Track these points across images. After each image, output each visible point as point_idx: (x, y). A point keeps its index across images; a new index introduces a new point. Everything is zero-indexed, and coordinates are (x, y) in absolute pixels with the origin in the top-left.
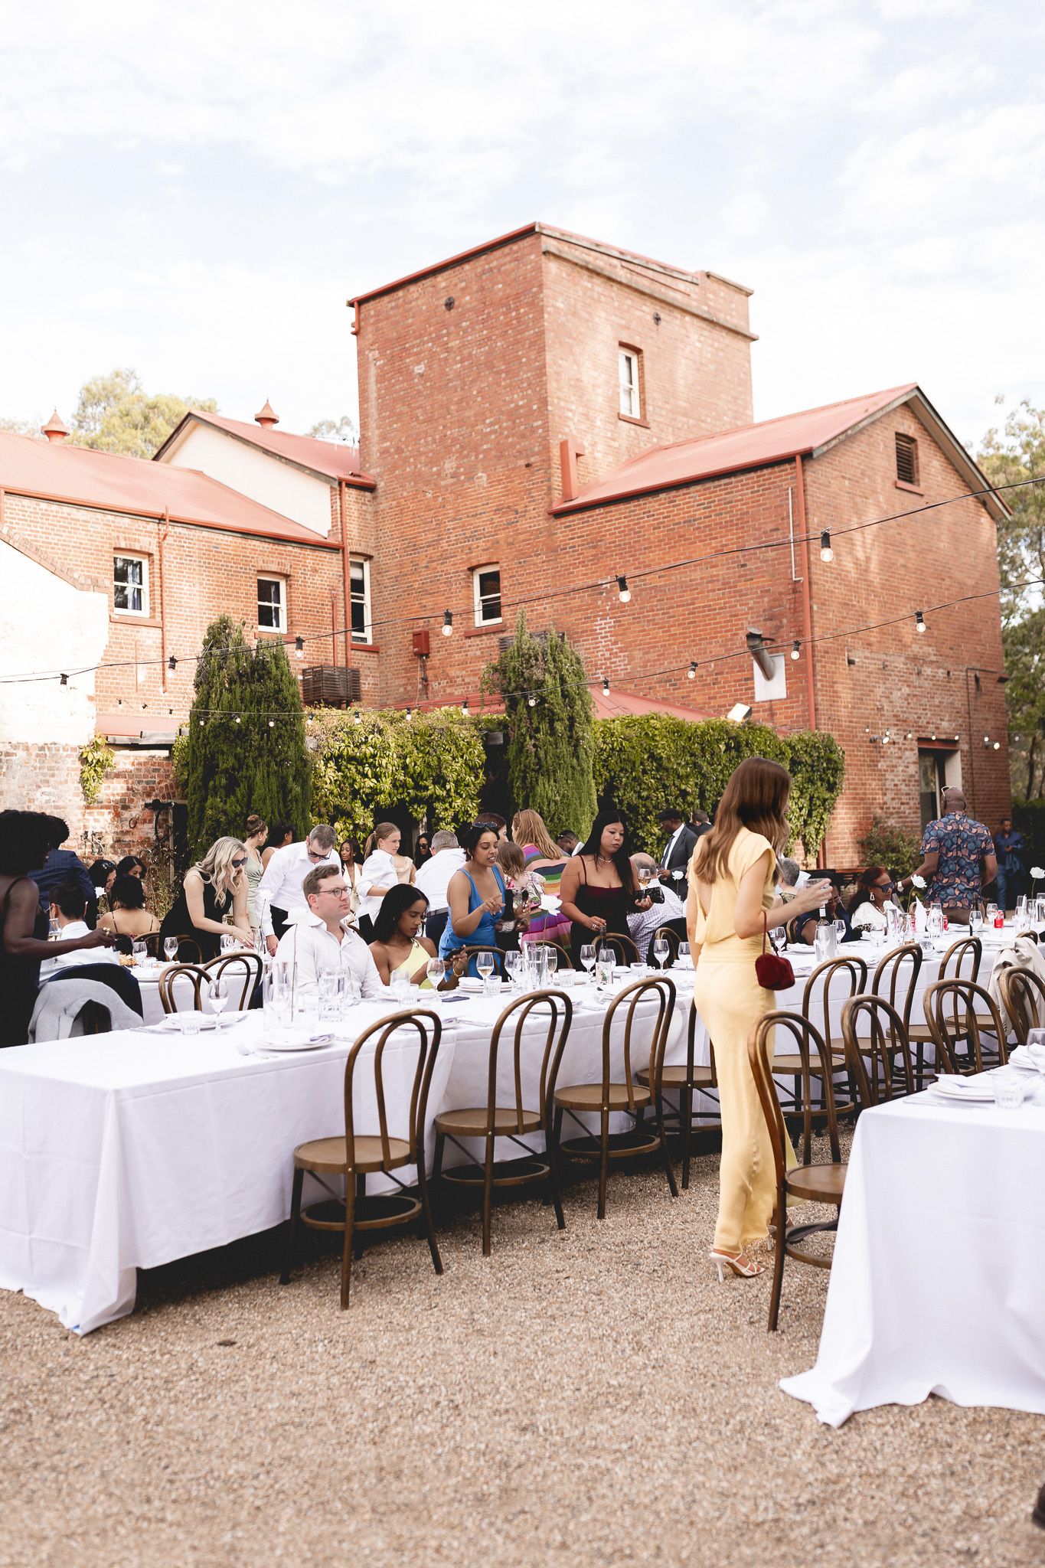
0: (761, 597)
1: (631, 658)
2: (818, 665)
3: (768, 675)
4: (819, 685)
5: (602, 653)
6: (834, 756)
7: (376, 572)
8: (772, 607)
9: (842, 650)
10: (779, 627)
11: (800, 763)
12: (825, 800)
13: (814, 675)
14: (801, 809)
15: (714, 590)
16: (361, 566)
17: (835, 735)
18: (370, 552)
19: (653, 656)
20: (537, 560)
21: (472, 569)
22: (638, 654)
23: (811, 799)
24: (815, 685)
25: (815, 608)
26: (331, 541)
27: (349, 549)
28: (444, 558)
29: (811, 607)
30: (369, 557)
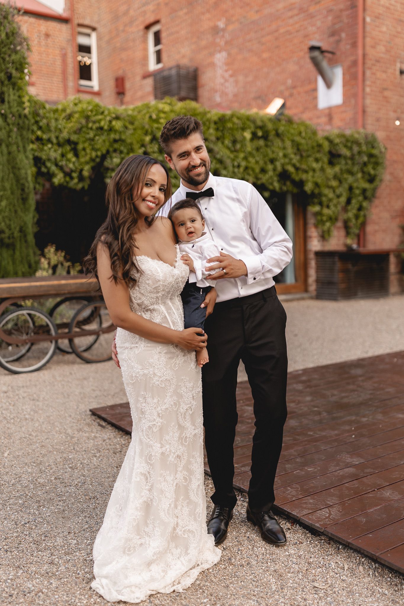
0: (326, 17)
1: (236, 82)
2: (368, 73)
3: (329, 85)
4: (368, 90)
5: (219, 80)
6: (375, 152)
7: (99, 39)
8: (334, 24)
9: (395, 61)
10: (338, 42)
11: (339, 156)
12: (364, 191)
13: (364, 80)
14: (338, 197)
15: (291, 17)
16: (89, 35)
17: (380, 135)
18: (94, 25)
19: (250, 79)
20: (181, 13)
21: (148, 27)
22: (241, 78)
23: (351, 189)
24: (364, 90)
25: (368, 19)
26: (65, 15)
27: (76, 21)
28: (131, 22)
29: (364, 19)
30: (94, 29)
